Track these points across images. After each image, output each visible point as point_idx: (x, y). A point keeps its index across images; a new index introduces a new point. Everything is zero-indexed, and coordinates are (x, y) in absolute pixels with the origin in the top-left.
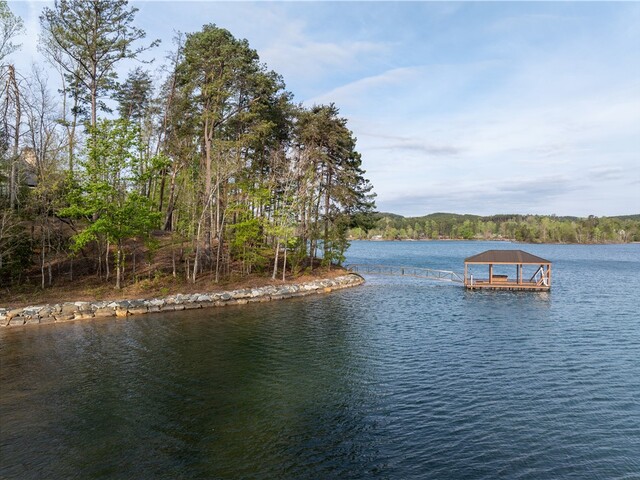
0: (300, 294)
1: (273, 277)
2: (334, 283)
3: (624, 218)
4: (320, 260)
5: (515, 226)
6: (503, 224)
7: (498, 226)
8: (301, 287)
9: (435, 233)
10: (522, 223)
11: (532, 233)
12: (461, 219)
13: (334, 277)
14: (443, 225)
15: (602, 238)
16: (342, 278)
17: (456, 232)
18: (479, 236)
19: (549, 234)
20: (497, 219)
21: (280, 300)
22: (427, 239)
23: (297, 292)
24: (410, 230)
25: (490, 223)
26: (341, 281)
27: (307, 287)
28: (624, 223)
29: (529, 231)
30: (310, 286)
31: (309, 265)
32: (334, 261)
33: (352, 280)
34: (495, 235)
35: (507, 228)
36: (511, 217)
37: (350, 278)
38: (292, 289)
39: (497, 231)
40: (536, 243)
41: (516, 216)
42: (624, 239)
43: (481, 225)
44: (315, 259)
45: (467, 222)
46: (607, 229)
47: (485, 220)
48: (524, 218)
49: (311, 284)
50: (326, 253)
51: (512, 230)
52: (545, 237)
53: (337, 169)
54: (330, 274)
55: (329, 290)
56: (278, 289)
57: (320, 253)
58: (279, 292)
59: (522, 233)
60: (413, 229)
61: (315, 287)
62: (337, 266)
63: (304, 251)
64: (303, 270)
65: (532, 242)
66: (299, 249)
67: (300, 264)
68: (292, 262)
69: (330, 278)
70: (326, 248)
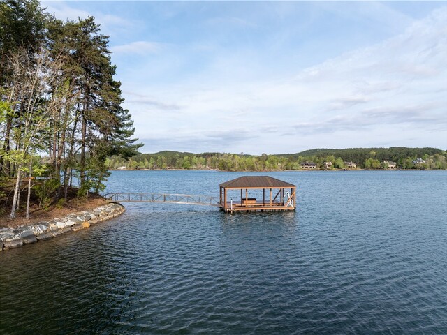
0: (49, 235)
1: (12, 215)
2: (93, 216)
3: (279, 156)
4: (76, 190)
5: (217, 160)
6: (209, 159)
7: (206, 160)
8: (52, 226)
9: (165, 164)
10: (221, 158)
11: (229, 165)
12: (182, 155)
13: (93, 208)
14: (170, 159)
15: (270, 168)
16: (102, 208)
17: (179, 163)
18: (194, 167)
19: (240, 165)
20: (206, 155)
21: (19, 247)
22: (159, 169)
23: (46, 232)
24: (147, 163)
25: (201, 158)
26: (100, 212)
27: (60, 225)
28: (279, 159)
29: (227, 163)
30: (62, 223)
31: (62, 196)
32: (92, 190)
33: (113, 210)
34: (204, 166)
35: (212, 162)
36: (214, 154)
37: (111, 208)
38: (39, 230)
39: (205, 163)
40: (231, 171)
41: (217, 153)
42: (281, 168)
43: (195, 159)
44: (70, 188)
45: (186, 157)
46: (272, 162)
47: (198, 156)
48: (222, 155)
49: (64, 219)
50: (83, 182)
51: (215, 163)
52: (237, 167)
53: (94, 98)
54: (88, 205)
55: (87, 225)
56: (16, 232)
57: (75, 183)
58: (17, 237)
59: (223, 164)
60: (149, 161)
61: (70, 223)
62: (95, 195)
63: (57, 181)
64: (55, 202)
65: (229, 170)
66: (50, 177)
67: (52, 195)
68: (40, 194)
69: (88, 210)
70: (82, 177)
